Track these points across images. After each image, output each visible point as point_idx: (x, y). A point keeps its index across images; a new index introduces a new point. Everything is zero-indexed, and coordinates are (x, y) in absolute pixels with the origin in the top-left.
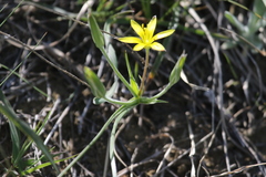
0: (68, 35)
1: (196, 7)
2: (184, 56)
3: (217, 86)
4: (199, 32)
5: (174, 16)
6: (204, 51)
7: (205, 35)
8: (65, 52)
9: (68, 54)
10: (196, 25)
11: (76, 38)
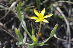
0: (5, 16)
1: (60, 7)
2: (57, 25)
3: (68, 40)
4: (61, 17)
5: (51, 10)
6: (62, 26)
7: (63, 18)
8: (3, 23)
9: (5, 24)
10: (59, 15)
11: (8, 18)
